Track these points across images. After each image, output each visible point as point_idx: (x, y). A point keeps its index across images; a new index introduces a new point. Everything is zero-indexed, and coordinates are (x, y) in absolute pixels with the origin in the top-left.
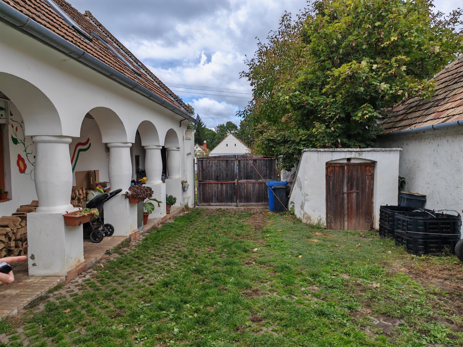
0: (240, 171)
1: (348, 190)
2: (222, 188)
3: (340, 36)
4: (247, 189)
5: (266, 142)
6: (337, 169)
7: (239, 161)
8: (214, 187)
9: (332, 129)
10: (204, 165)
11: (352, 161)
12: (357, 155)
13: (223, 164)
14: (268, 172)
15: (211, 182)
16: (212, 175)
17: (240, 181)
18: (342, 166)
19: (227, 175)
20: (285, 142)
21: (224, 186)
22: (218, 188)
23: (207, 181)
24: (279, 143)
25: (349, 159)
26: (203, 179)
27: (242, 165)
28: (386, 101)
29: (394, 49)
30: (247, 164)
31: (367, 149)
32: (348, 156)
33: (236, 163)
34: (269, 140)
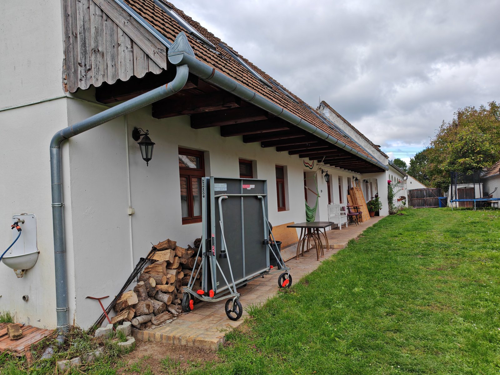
0: (426, 194)
1: (466, 197)
2: (419, 201)
3: (461, 148)
4: (430, 202)
5: (437, 183)
6: (461, 190)
7: (426, 190)
8: (416, 201)
9: (460, 178)
10: (412, 193)
11: (467, 188)
12: (467, 186)
13: (420, 192)
14: (438, 194)
15: (415, 199)
16: (415, 196)
17: (427, 198)
18: (463, 189)
19: (421, 196)
20: (444, 183)
21: (420, 200)
22: (417, 201)
23: (413, 199)
24: (442, 183)
25: (465, 187)
26: (411, 198)
27: (427, 192)
28: (477, 168)
29: (479, 153)
30: (429, 191)
31: (470, 184)
32: (465, 186)
33: (425, 191)
34: (438, 182)
